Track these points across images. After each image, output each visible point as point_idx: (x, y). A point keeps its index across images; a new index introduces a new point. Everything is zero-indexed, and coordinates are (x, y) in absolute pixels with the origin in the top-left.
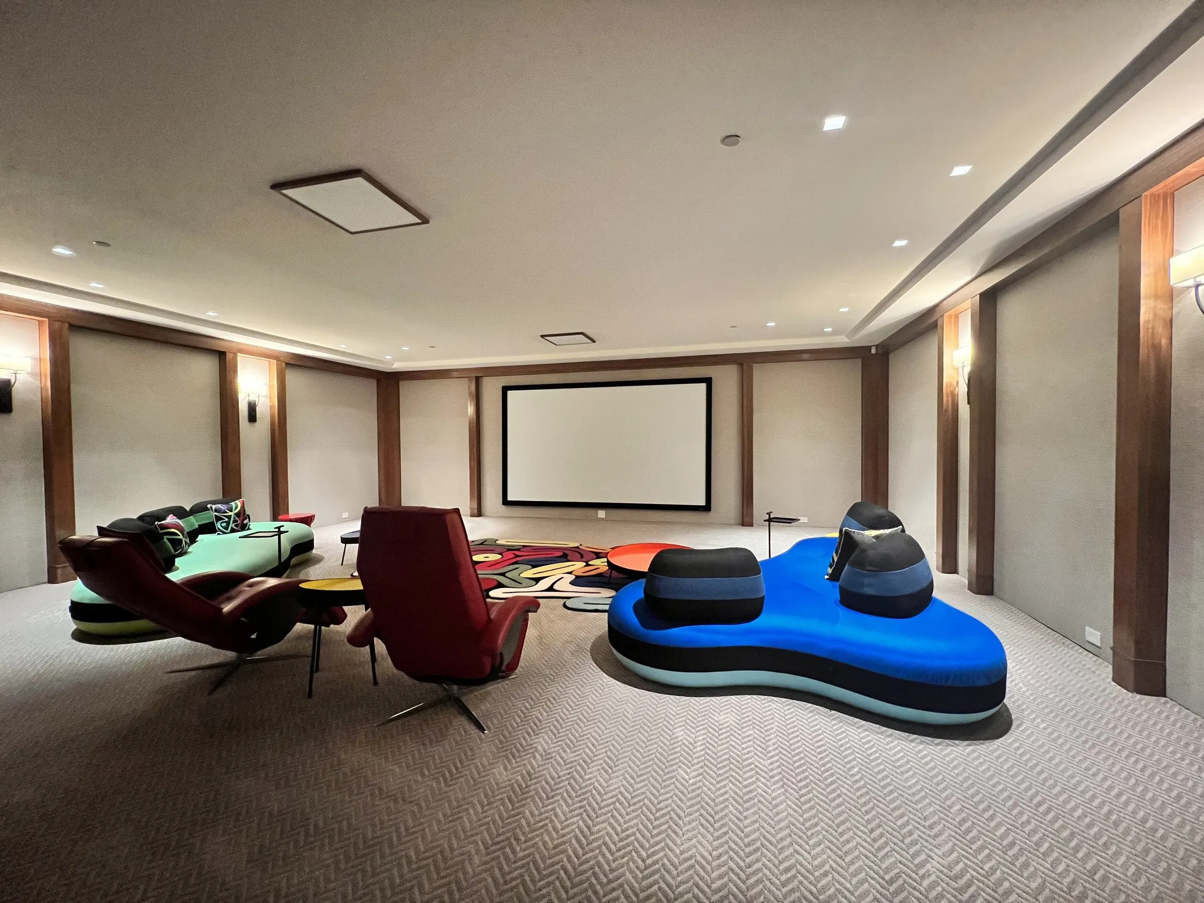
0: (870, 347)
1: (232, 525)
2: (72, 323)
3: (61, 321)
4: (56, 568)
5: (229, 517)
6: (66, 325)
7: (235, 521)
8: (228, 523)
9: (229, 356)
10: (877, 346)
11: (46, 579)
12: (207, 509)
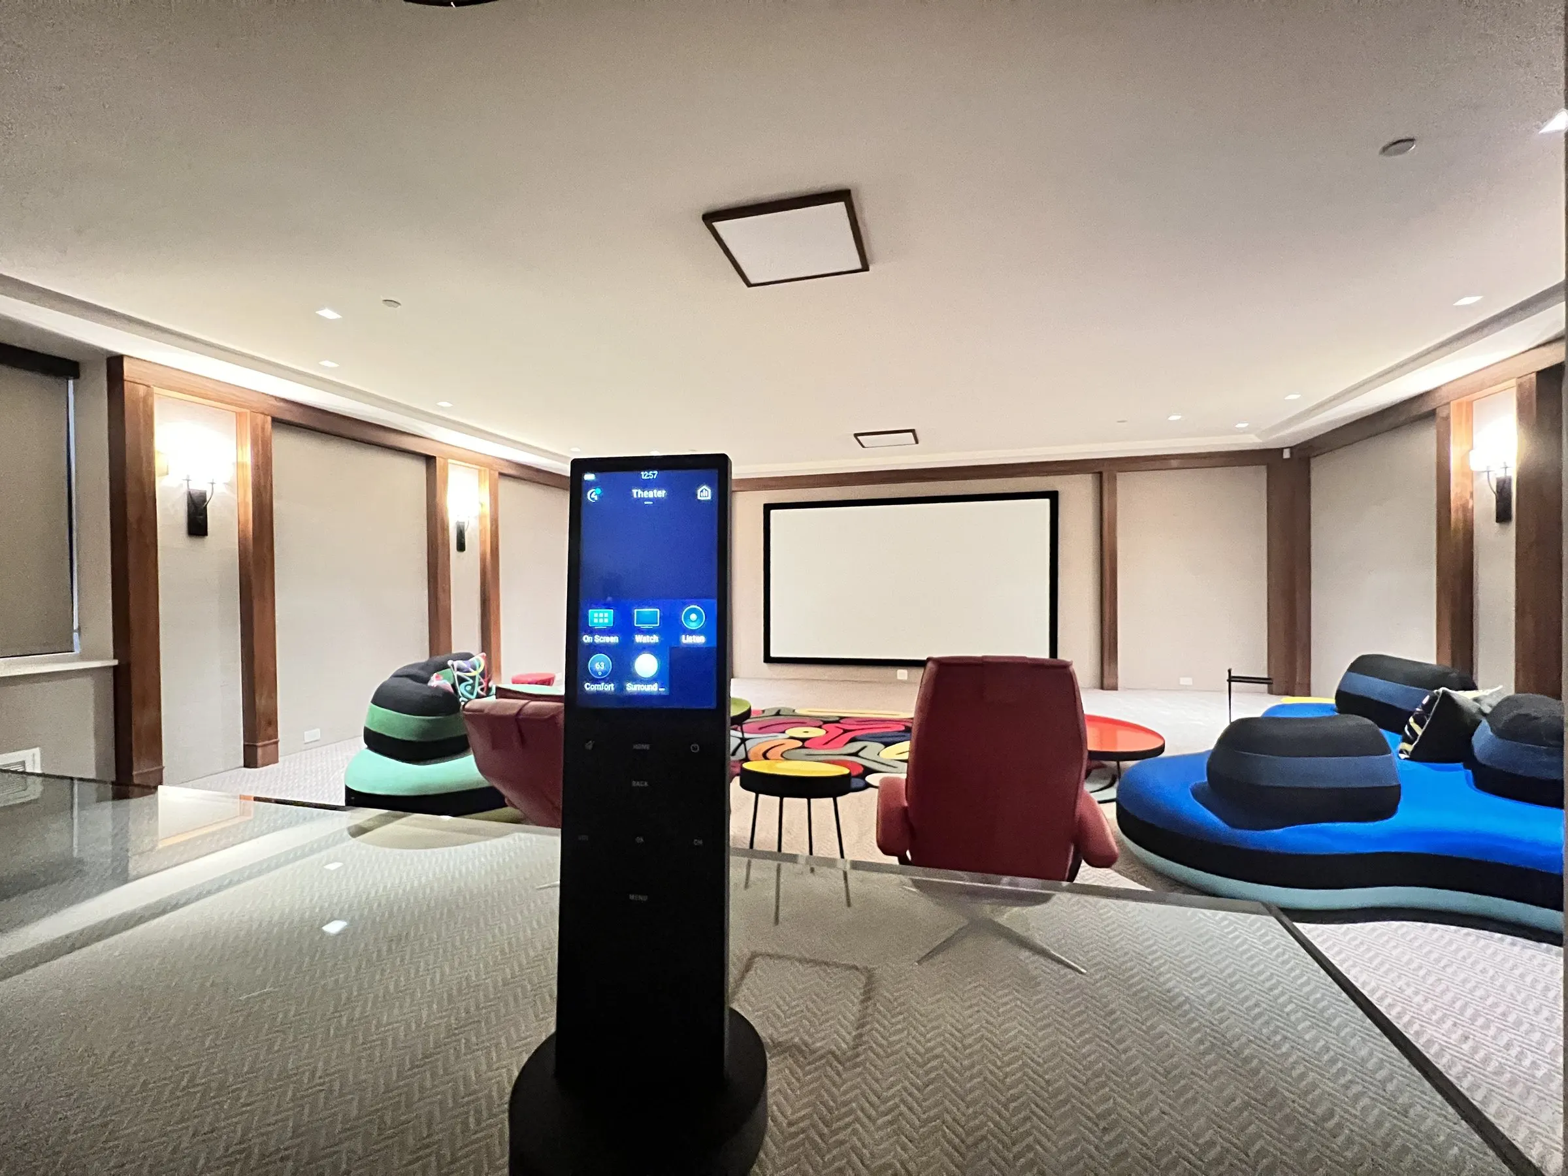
0: (1281, 450)
1: (478, 689)
2: (276, 416)
3: (263, 413)
4: (256, 747)
5: (473, 678)
6: (269, 419)
7: (480, 684)
8: (473, 686)
9: (439, 462)
10: (1291, 448)
11: (242, 763)
12: (447, 667)
